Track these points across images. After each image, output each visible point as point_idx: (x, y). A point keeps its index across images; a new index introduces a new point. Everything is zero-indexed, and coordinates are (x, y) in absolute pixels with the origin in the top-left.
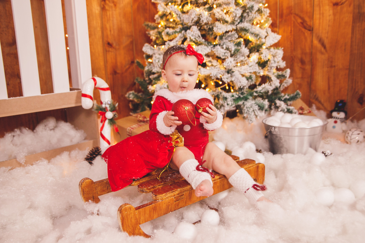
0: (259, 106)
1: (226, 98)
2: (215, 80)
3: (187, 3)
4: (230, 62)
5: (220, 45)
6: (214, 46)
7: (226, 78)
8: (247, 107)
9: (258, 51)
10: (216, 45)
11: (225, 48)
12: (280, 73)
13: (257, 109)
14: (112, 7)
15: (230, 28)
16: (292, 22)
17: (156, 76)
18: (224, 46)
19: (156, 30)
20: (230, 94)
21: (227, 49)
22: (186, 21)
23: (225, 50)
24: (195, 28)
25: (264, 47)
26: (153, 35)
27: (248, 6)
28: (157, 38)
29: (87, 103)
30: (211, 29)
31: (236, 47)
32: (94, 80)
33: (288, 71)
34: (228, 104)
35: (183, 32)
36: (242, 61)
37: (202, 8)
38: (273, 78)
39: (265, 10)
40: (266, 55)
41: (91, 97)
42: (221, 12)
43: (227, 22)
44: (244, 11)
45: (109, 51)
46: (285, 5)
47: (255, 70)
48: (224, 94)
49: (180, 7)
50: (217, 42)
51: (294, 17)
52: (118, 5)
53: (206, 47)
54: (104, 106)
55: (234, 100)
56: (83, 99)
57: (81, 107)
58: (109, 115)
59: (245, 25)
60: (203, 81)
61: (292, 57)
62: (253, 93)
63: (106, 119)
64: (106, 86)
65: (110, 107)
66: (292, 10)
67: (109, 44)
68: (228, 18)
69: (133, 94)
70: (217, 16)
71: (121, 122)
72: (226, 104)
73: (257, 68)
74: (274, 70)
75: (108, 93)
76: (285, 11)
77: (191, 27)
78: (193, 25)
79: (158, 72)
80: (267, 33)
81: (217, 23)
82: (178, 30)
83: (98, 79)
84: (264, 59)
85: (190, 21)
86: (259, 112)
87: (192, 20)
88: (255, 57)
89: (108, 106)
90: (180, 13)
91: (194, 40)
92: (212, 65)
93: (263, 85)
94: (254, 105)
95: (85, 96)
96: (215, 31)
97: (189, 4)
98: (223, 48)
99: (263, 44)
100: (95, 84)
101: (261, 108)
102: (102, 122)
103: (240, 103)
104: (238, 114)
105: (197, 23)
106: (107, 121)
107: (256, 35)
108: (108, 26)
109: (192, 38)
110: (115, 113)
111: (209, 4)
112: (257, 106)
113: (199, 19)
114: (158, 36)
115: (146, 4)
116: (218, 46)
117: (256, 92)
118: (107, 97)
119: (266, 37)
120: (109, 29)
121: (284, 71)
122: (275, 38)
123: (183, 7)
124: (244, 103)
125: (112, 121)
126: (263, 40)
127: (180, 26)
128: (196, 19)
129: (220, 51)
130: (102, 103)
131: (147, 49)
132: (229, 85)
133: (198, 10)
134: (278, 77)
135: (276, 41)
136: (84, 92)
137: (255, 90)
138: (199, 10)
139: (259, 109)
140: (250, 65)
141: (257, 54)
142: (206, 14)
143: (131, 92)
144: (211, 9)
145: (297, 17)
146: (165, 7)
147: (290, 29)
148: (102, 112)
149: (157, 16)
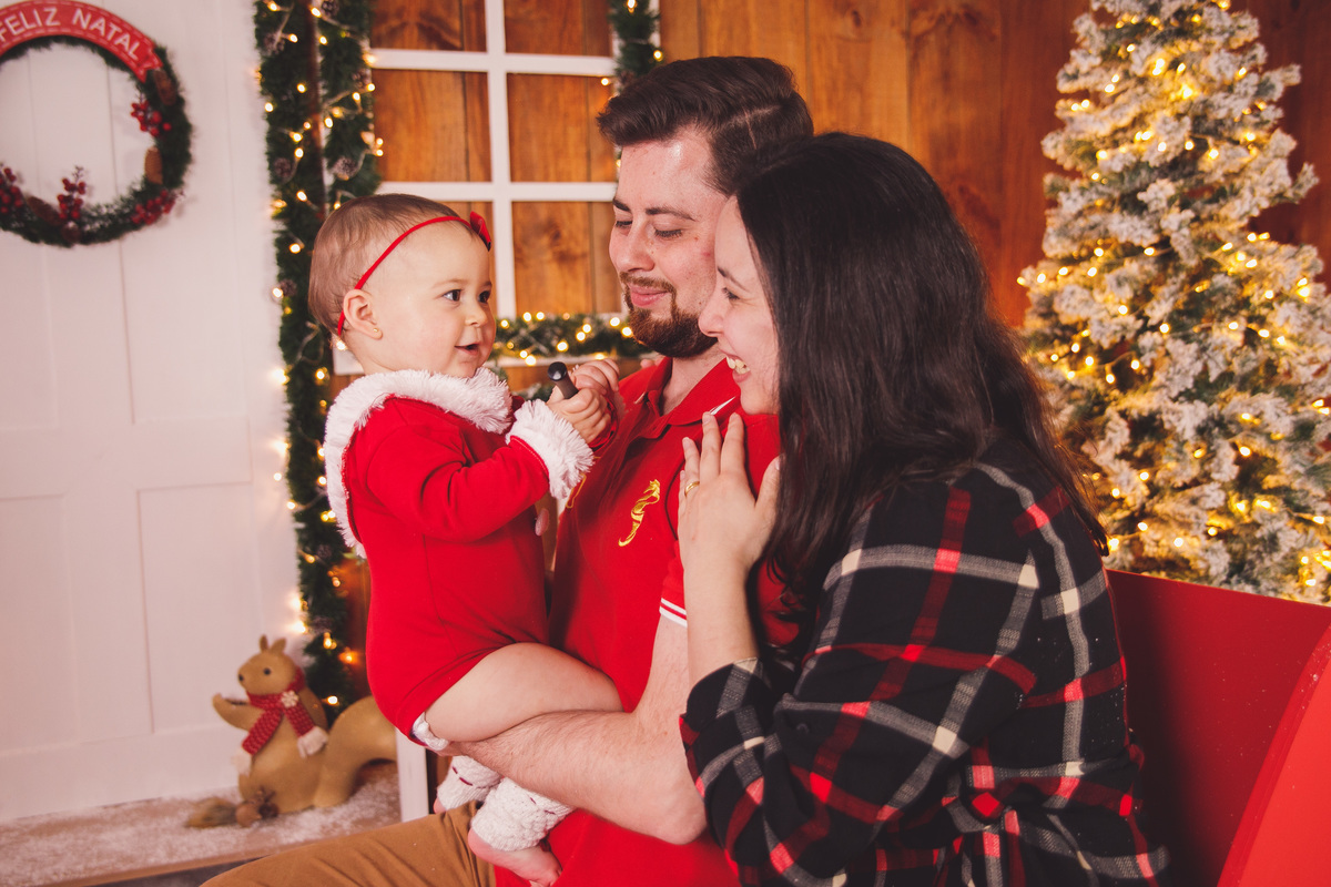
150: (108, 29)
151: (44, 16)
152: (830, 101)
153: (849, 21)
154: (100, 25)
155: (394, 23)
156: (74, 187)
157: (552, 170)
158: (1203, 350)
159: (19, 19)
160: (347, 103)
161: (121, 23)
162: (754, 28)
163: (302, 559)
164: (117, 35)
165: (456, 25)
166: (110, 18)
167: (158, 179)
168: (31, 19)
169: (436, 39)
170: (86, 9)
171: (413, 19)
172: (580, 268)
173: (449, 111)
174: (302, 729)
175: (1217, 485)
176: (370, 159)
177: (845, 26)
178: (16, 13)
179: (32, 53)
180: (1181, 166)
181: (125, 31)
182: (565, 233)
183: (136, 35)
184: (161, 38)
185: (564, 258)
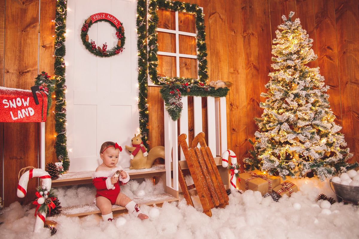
0: (328, 171)
1: (304, 165)
2: (299, 154)
3: (281, 109)
4: (308, 144)
5: (301, 134)
6: (298, 134)
7: (306, 154)
8: (319, 171)
9: (326, 136)
10: (299, 133)
11: (304, 135)
12: (343, 150)
13: (326, 173)
14: (236, 109)
15: (307, 123)
16: (352, 116)
17: (262, 149)
18: (304, 134)
19: (262, 123)
20: (308, 163)
21: (306, 136)
22: (280, 119)
23: (305, 136)
24: (286, 124)
25: (330, 134)
26: (260, 125)
27: (318, 111)
28: (263, 128)
29: (225, 164)
30: (296, 124)
31: (311, 135)
32: (229, 151)
33: (349, 149)
34: (306, 168)
35: (279, 125)
36: (315, 143)
37: (290, 112)
38: (338, 153)
39: (330, 112)
40: (332, 139)
41: (227, 161)
42: (301, 115)
43: (305, 120)
44: (316, 114)
45: (233, 133)
46: (345, 105)
47: (324, 149)
48: (305, 162)
49: (277, 111)
50: (299, 131)
51: (352, 113)
52: (239, 107)
53: (293, 135)
54: (233, 166)
55: (310, 166)
56: (223, 162)
57: (222, 166)
58: (236, 171)
59: (317, 122)
60: (291, 154)
61: (353, 138)
62: (323, 163)
63: (234, 173)
64: (234, 155)
65: (236, 167)
66: (350, 109)
67: (234, 130)
68: (306, 117)
69: (248, 159)
70: (299, 116)
71: (241, 176)
72: (305, 168)
73: (325, 148)
74: (338, 148)
75: (236, 159)
76: (346, 110)
77: (283, 122)
78: (285, 122)
79: (263, 148)
80: (333, 125)
81: (299, 121)
82: (276, 124)
83: (231, 151)
84: (330, 142)
85: (283, 120)
86: (328, 174)
87: (284, 119)
88: (324, 140)
89: (235, 166)
90: (277, 115)
91: (286, 131)
92: (297, 145)
93: (330, 158)
94: (324, 170)
95: (224, 160)
96: (298, 125)
97: (282, 109)
98: (303, 135)
99: (330, 132)
100: (229, 154)
101: (329, 172)
102: (232, 175)
103: (315, 168)
104: (315, 175)
105: (287, 121)
106: (234, 175)
107: (325, 128)
108: (233, 120)
109: (284, 129)
110: (239, 170)
111: (294, 110)
112: (326, 171)
113: (288, 119)
114: (263, 126)
115: (255, 105)
116: (300, 134)
117: (325, 162)
118: (234, 161)
119: (332, 127)
120: (234, 121)
121: (345, 149)
122: (338, 128)
123: (278, 110)
124: (317, 168)
125: (237, 175)
126: (330, 130)
127: (277, 122)
128: (286, 119)
129: (301, 137)
130: (232, 164)
131: (257, 134)
132: (308, 157)
133: (287, 114)
134: (341, 152)
135: (339, 130)
136: (223, 158)
137: (325, 161)
138: (289, 114)
139: (328, 173)
140: (321, 146)
141: (326, 138)
142: (292, 116)
143: (247, 158)
144: (295, 112)
145: (354, 114)
146: (268, 111)
147: (350, 121)
148: (232, 169)
149: (262, 115)
150: (113, 19)
151: (103, 16)
152: (231, 46)
153: (233, 32)
154: (112, 18)
155: (159, 24)
156: (105, 46)
157: (185, 53)
158: (305, 82)
159: (98, 16)
160: (154, 36)
161: (115, 18)
162: (218, 32)
163: (140, 121)
164: (114, 20)
165: (170, 26)
166: (114, 17)
167: (120, 46)
168: (100, 16)
169: (166, 27)
170: (110, 15)
171: (162, 24)
172: (190, 71)
173: (168, 40)
174: (144, 151)
175: (310, 104)
176: (157, 46)
177: (233, 33)
178: (98, 15)
179: (99, 22)
180: (298, 52)
181: (116, 20)
182: (187, 64)
183: (118, 21)
184: (122, 22)
185: (187, 69)
